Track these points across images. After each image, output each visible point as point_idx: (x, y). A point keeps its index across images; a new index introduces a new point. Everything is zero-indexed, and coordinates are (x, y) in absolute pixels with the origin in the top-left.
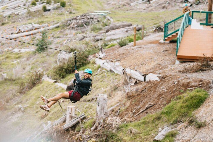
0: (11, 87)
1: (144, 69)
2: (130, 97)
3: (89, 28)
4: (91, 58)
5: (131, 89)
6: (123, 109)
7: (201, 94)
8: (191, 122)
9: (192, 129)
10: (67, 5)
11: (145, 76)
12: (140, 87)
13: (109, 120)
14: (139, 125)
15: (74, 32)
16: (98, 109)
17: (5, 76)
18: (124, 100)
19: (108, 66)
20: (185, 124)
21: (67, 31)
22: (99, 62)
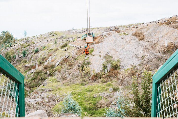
0: (52, 51)
1: (80, 45)
2: (78, 51)
3: (63, 38)
4: (68, 44)
5: (78, 49)
6: (77, 53)
7: (93, 49)
8: (92, 55)
9: (92, 56)
10: (57, 34)
11: (80, 47)
12: (80, 49)
13: (75, 56)
14: (81, 56)
15: (60, 39)
16: (73, 54)
17: (50, 49)
18: (77, 52)
19: (72, 45)
20: (90, 55)
21: (59, 39)
22: (70, 45)
